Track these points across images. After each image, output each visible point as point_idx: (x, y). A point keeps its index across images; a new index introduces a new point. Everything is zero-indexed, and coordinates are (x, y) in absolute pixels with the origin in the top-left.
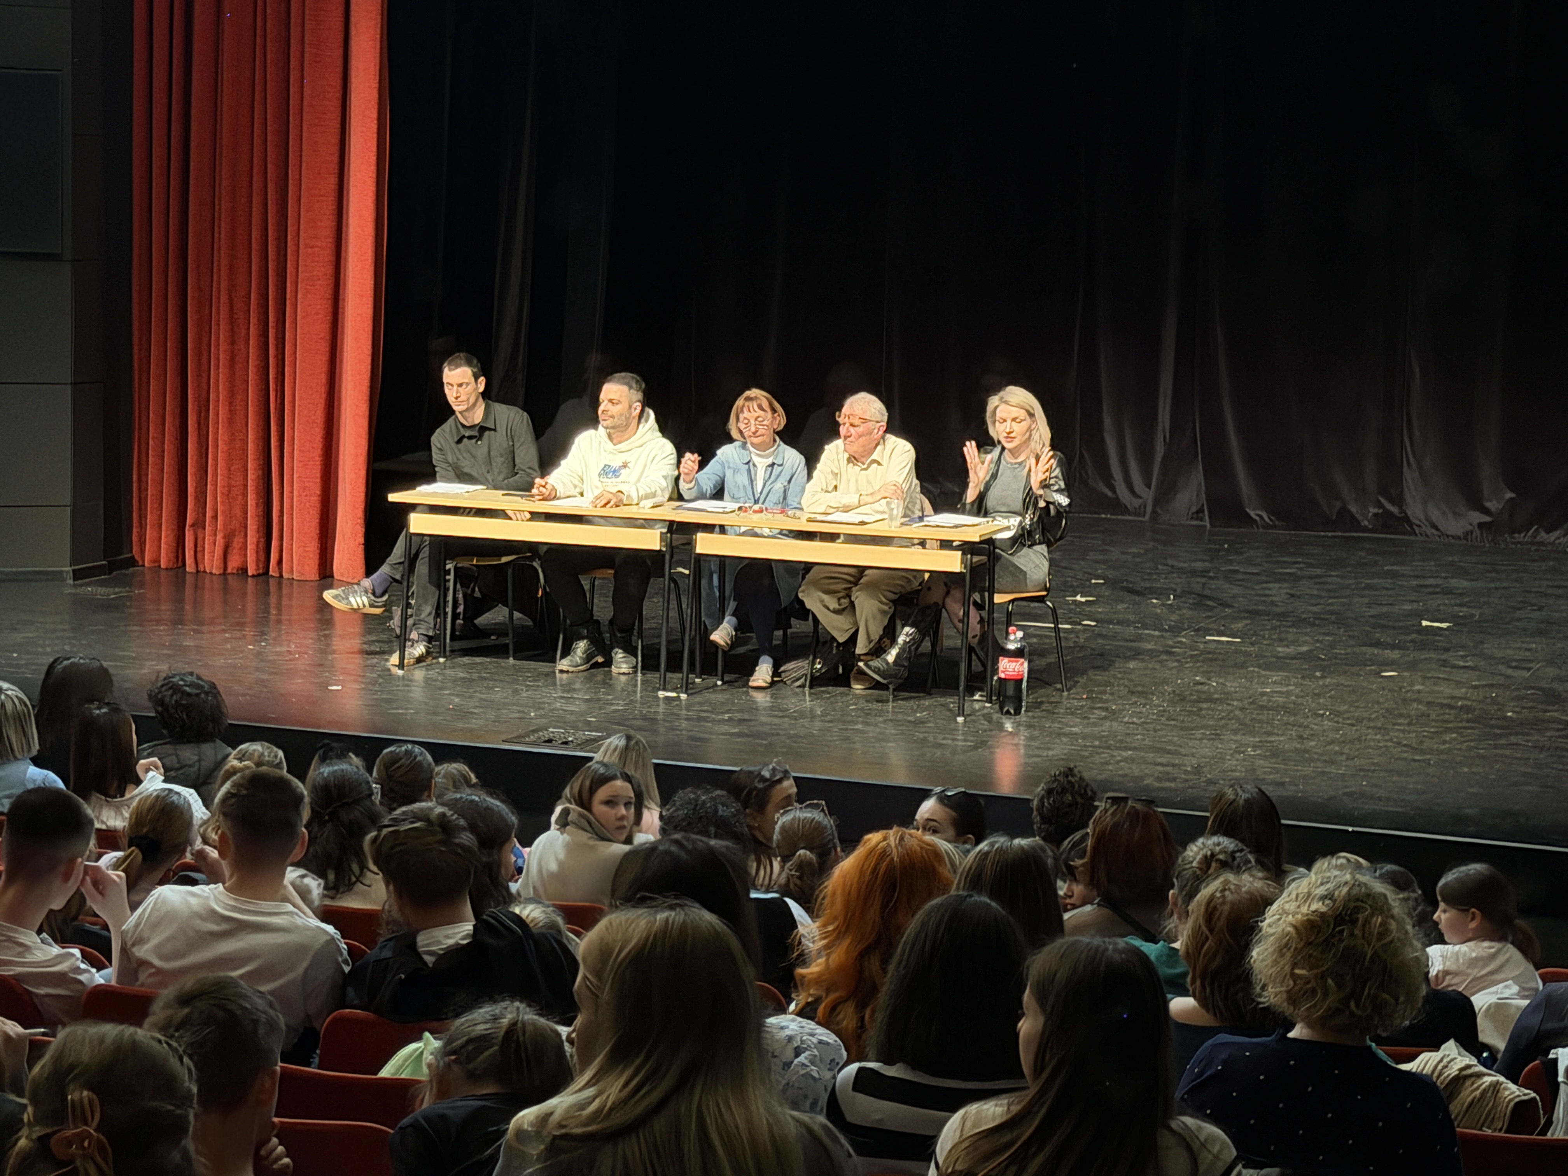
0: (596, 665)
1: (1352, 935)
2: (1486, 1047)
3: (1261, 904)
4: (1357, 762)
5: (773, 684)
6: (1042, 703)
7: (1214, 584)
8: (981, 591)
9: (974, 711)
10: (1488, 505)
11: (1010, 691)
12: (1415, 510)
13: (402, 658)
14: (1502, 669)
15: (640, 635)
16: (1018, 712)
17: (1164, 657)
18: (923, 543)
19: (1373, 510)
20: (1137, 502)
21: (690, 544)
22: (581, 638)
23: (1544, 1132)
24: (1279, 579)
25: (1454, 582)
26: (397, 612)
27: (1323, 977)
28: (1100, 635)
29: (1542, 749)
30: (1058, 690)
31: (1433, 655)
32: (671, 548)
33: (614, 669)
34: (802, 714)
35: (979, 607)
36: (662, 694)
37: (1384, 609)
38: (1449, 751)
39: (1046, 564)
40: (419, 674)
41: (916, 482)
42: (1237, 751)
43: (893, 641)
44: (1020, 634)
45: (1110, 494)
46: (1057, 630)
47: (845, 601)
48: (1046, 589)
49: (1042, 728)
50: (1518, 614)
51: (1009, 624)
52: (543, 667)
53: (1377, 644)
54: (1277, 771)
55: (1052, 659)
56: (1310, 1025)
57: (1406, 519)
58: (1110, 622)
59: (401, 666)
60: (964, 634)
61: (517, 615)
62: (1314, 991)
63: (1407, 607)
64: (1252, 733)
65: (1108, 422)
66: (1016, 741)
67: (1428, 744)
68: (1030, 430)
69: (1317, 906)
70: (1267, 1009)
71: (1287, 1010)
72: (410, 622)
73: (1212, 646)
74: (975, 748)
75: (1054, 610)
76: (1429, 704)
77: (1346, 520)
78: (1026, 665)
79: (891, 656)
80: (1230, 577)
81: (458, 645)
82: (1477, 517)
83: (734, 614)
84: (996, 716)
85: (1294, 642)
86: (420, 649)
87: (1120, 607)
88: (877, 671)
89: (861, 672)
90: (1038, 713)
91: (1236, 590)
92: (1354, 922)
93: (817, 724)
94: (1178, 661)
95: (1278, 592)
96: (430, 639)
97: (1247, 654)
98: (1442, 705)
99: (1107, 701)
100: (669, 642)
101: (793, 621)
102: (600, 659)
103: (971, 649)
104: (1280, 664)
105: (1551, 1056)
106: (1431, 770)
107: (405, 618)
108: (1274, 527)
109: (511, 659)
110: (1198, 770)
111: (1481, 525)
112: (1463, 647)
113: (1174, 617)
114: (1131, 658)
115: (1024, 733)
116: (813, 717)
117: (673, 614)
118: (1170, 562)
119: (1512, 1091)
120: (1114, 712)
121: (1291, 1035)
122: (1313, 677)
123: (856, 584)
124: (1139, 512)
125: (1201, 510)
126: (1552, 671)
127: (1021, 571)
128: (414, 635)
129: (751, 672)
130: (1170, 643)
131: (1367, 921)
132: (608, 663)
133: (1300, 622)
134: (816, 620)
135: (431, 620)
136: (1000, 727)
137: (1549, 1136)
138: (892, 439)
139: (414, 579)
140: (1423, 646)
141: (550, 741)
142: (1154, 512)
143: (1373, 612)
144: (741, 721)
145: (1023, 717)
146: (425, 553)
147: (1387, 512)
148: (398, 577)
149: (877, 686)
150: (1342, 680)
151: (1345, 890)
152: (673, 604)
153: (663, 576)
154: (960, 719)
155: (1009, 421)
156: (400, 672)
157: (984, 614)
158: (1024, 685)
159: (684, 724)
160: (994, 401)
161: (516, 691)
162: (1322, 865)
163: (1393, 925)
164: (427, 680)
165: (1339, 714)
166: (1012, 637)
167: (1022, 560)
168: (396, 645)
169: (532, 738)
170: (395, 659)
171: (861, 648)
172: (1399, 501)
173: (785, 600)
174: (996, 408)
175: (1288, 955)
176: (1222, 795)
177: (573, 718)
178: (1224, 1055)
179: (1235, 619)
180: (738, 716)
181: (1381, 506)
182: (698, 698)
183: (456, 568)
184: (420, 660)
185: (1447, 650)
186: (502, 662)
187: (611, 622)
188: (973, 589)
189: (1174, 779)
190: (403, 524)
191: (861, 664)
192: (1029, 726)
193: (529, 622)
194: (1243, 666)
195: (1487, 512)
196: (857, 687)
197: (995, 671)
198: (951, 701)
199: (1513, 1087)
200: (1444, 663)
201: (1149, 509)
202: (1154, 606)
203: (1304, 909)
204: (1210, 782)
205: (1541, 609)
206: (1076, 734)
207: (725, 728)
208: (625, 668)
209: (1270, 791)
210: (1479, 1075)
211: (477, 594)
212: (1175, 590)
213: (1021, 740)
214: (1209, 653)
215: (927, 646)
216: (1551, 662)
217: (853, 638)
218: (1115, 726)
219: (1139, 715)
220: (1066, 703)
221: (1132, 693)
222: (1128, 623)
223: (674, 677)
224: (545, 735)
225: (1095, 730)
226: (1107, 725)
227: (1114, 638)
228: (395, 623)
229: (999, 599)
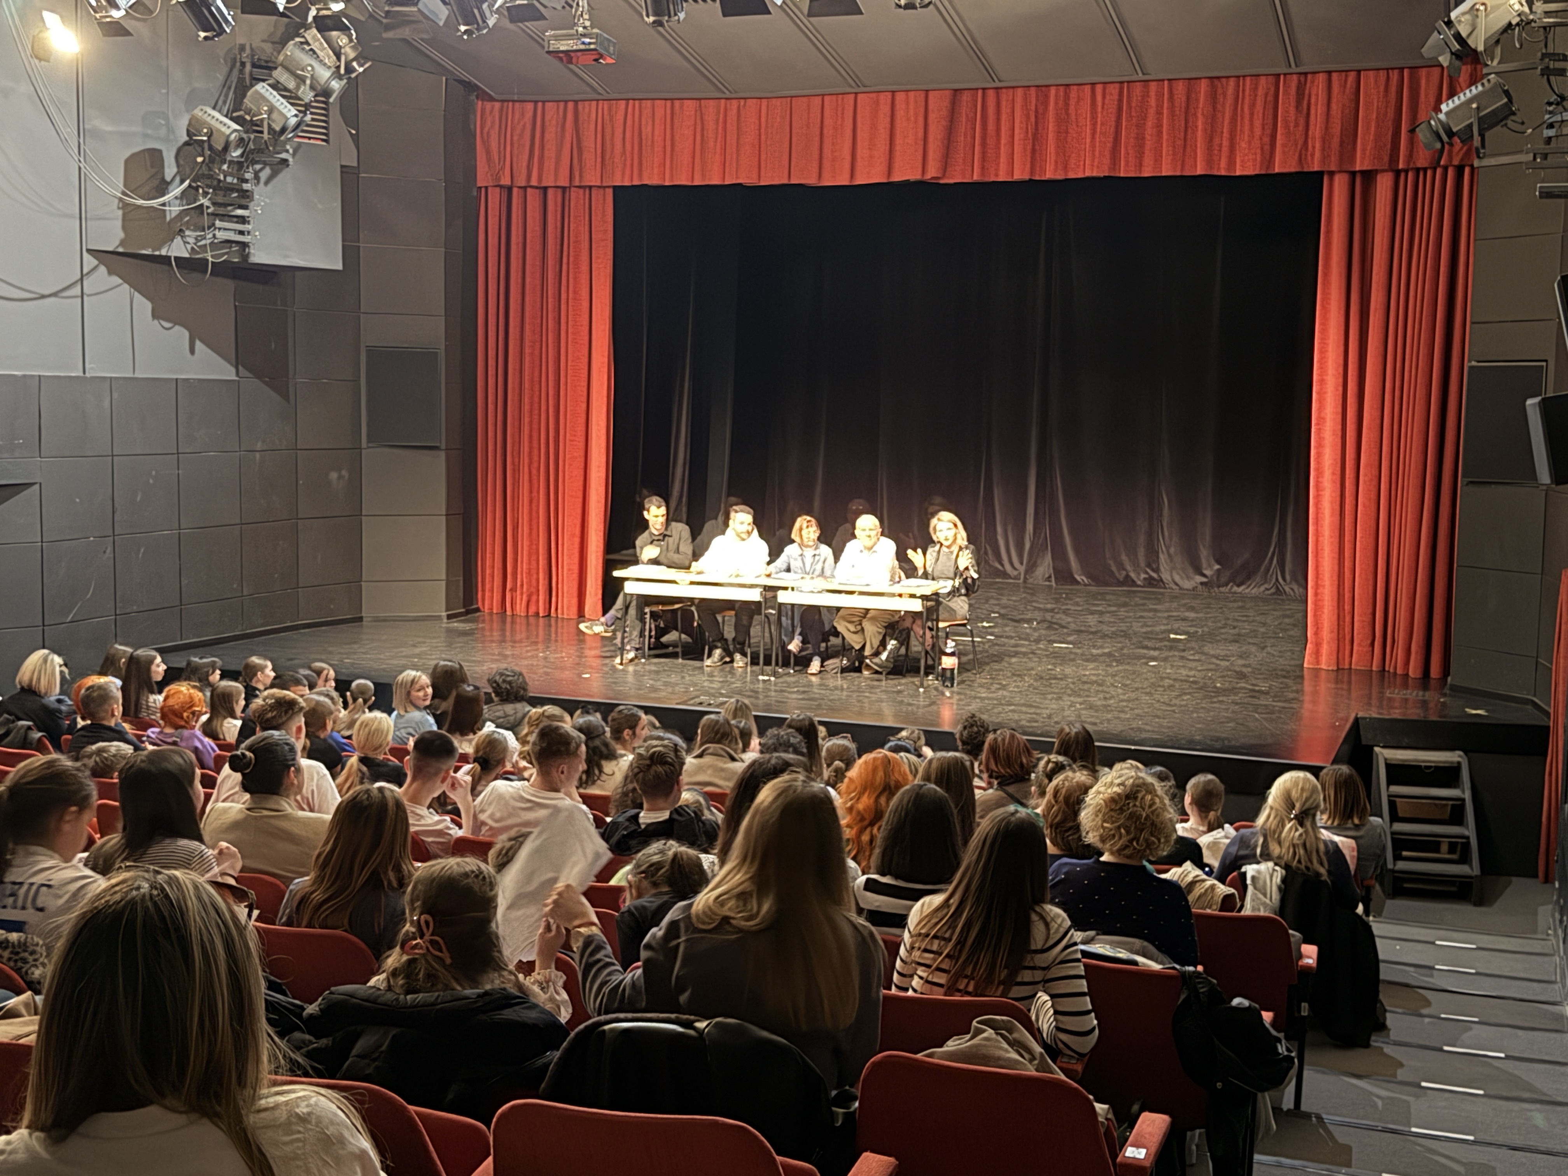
0: (726, 663)
1: (1135, 805)
2: (1208, 865)
3: (1086, 789)
4: (1136, 711)
5: (820, 672)
6: (965, 681)
7: (1058, 616)
8: (932, 620)
9: (929, 686)
10: (1206, 572)
11: (948, 674)
12: (1166, 576)
13: (622, 659)
14: (1214, 660)
15: (749, 646)
16: (952, 686)
17: (1031, 656)
18: (900, 595)
19: (1143, 576)
20: (1016, 573)
21: (775, 597)
22: (717, 647)
23: (1240, 910)
24: (1092, 613)
25: (1187, 614)
26: (619, 635)
27: (1119, 828)
28: (997, 644)
29: (1237, 704)
30: (974, 674)
31: (1176, 653)
32: (766, 599)
33: (735, 665)
34: (836, 688)
35: (931, 629)
36: (761, 678)
37: (1149, 629)
38: (1186, 706)
39: (967, 606)
42: (1071, 706)
43: (885, 649)
44: (953, 644)
45: (1000, 567)
46: (973, 641)
47: (859, 628)
48: (967, 619)
49: (965, 694)
50: (1223, 631)
51: (947, 638)
52: (697, 664)
53: (1146, 647)
54: (1092, 716)
55: (971, 657)
56: (1112, 853)
57: (1162, 580)
58: (1002, 637)
59: (621, 664)
60: (923, 644)
61: (683, 636)
62: (1114, 836)
63: (1163, 627)
64: (1079, 696)
65: (999, 529)
66: (951, 701)
67: (1174, 701)
68: (955, 535)
69: (1116, 789)
70: (1089, 845)
71: (1099, 845)
72: (626, 640)
73: (1057, 649)
74: (930, 705)
75: (971, 631)
76: (1175, 680)
77: (1128, 581)
78: (956, 660)
79: (884, 656)
80: (1066, 612)
81: (653, 652)
82: (1200, 579)
83: (800, 634)
84: (941, 688)
85: (1102, 647)
86: (631, 655)
87: (1007, 629)
88: (876, 664)
89: (867, 665)
90: (963, 686)
91: (1070, 619)
92: (1136, 798)
93: (845, 693)
94: (1039, 658)
95: (1092, 620)
96: (637, 649)
97: (1076, 654)
98: (1182, 681)
99: (1000, 679)
100: (765, 650)
101: (832, 638)
102: (728, 659)
103: (927, 653)
104: (1094, 659)
105: (1243, 869)
106: (1177, 715)
107: (623, 638)
108: (1090, 585)
109: (680, 660)
110: (1049, 717)
111: (1202, 583)
112: (1193, 649)
113: (1036, 634)
114: (1014, 656)
115: (956, 697)
116: (842, 689)
117: (767, 635)
118: (1034, 604)
119: (1223, 889)
120: (1004, 686)
121: (1102, 859)
122: (1111, 666)
123: (864, 617)
124: (1017, 578)
125: (1050, 577)
126: (1241, 662)
127: (953, 610)
128: (628, 647)
129: (808, 665)
130: (1034, 648)
131: (1143, 798)
132: (732, 661)
133: (1104, 636)
134: (844, 638)
135: (637, 639)
136: (943, 694)
137: (1242, 913)
139: (628, 617)
140: (1171, 648)
141: (701, 704)
142: (1025, 578)
143: (1144, 630)
144: (804, 692)
145: (956, 688)
146: (634, 603)
147: (1151, 578)
148: (619, 616)
149: (877, 672)
150: (1127, 667)
151: (1131, 781)
152: (767, 630)
153: (760, 614)
154: (921, 690)
155: (943, 530)
157: (934, 633)
158: (956, 671)
159: (773, 694)
161: (683, 677)
162: (1117, 766)
163: (1157, 800)
164: (635, 671)
165: (1126, 685)
166: (949, 646)
167: (954, 604)
168: (619, 653)
169: (692, 702)
170: (618, 660)
171: (867, 652)
172: (1157, 570)
173: (827, 627)
174: (935, 523)
175: (1100, 816)
176: (1062, 730)
177: (713, 691)
178: (1065, 870)
179: (1070, 635)
180: (802, 689)
181: (1147, 573)
182: (780, 680)
185: (1184, 650)
186: (675, 661)
187: (734, 639)
188: (928, 619)
189: (1038, 721)
190: (622, 588)
191: (868, 661)
192: (959, 693)
193: (690, 640)
194: (1073, 660)
195: (1204, 576)
196: (866, 673)
197: (940, 664)
198: (917, 680)
199: (1222, 886)
200: (1182, 658)
201: (1022, 576)
202: (1026, 628)
203: (1109, 791)
204: (1057, 723)
205: (1235, 628)
206: (984, 697)
207: (794, 696)
208: (741, 664)
209: (1089, 728)
210: (1204, 881)
211: (662, 625)
212: (1037, 620)
213: (954, 700)
214: (1055, 653)
215: (903, 651)
216: (1241, 657)
217: (863, 648)
218: (1005, 693)
219: (1018, 687)
220: (978, 681)
221: (1014, 675)
222: (1012, 638)
223: (768, 669)
224: (698, 700)
225: (994, 695)
226: (1000, 693)
227: (1004, 645)
228: (618, 641)
229: (941, 625)
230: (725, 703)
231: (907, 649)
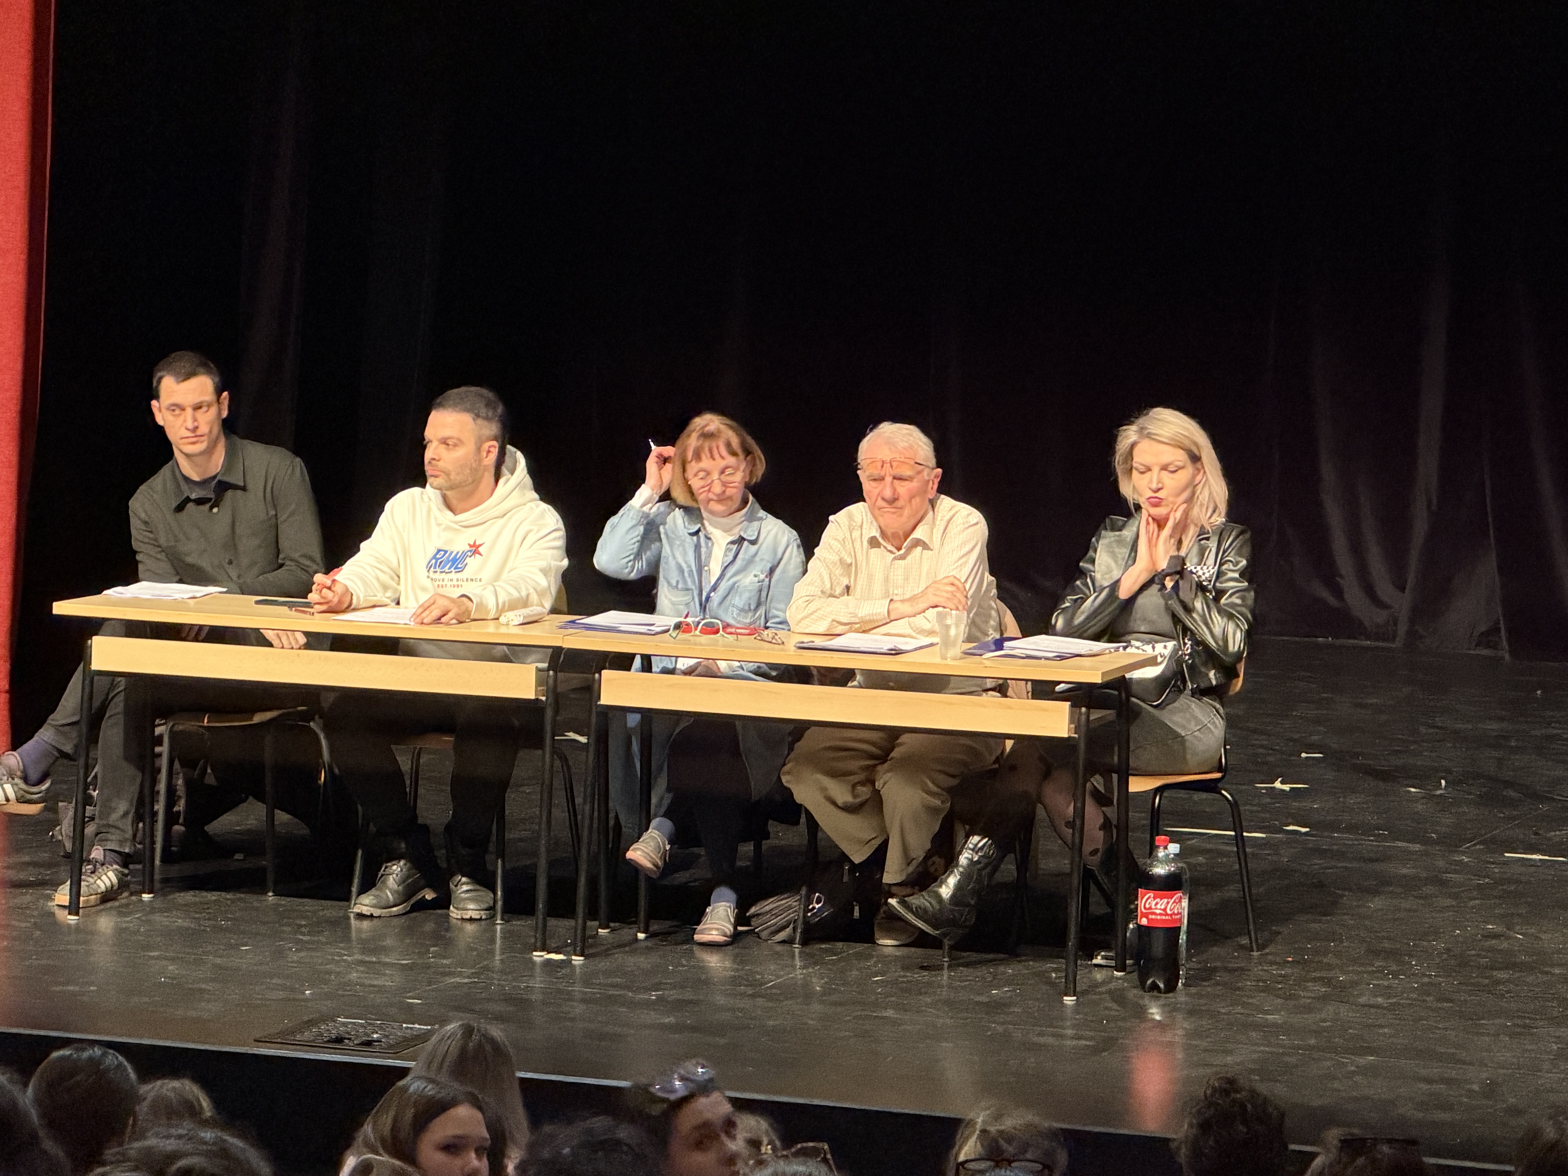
0: (422, 906)
5: (736, 937)
6: (1215, 970)
7: (1519, 761)
8: (1106, 772)
9: (1095, 985)
11: (1158, 948)
13: (76, 893)
15: (501, 854)
16: (1171, 987)
17: (1429, 890)
18: (1002, 688)
20: (1380, 617)
21: (591, 690)
22: (394, 857)
26: (67, 812)
28: (1319, 852)
30: (1242, 947)
32: (556, 696)
33: (454, 913)
34: (787, 991)
35: (1102, 800)
36: (539, 956)
39: (1220, 723)
40: (106, 923)
41: (989, 578)
43: (951, 861)
44: (1174, 848)
45: (1332, 601)
46: (1239, 840)
47: (864, 792)
48: (1219, 769)
49: (1214, 1015)
51: (1155, 829)
52: (328, 909)
55: (1232, 892)
58: (1334, 826)
59: (74, 908)
60: (1076, 848)
61: (282, 817)
65: (1328, 472)
66: (1168, 1037)
68: (1192, 486)
73: (1518, 869)
74: (1096, 1051)
75: (1234, 806)
78: (1185, 903)
79: (947, 889)
80: (1545, 748)
81: (175, 870)
84: (1133, 994)
86: (108, 878)
87: (1351, 800)
88: (920, 913)
89: (893, 917)
90: (1208, 988)
91: (1558, 771)
93: (816, 1007)
94: (1456, 896)
96: (126, 860)
99: (1329, 967)
100: (551, 864)
101: (773, 827)
102: (429, 895)
103: (1088, 875)
107: (80, 823)
109: (271, 897)
110: (1491, 1090)
113: (1448, 820)
114: (1375, 892)
115: (1183, 1025)
116: (808, 996)
117: (560, 814)
118: (1439, 722)
120: (1343, 987)
123: (883, 758)
124: (1384, 634)
125: (1496, 630)
127: (1177, 736)
128: (97, 853)
129: (698, 916)
130: (1441, 863)
132: (444, 901)
134: (813, 825)
135: (127, 825)
136: (1140, 1013)
138: (946, 503)
141: (339, 1040)
142: (1412, 634)
144: (679, 1005)
145: (1181, 995)
146: (117, 706)
148: (68, 748)
149: (921, 940)
152: (560, 798)
153: (539, 744)
154: (1069, 1000)
155: (1156, 470)
156: (72, 919)
157: (1111, 812)
158: (1183, 938)
159: (579, 1009)
160: (1129, 435)
161: (280, 953)
164: (120, 931)
166: (1161, 854)
167: (1177, 718)
168: (64, 871)
169: (307, 1035)
170: (63, 896)
171: (892, 874)
174: (1133, 446)
177: (379, 999)
179: (1558, 822)
180: (673, 995)
182: (603, 964)
183: (173, 735)
184: (107, 897)
186: (253, 900)
187: (448, 828)
188: (1092, 769)
189: (1450, 1108)
190: (82, 655)
191: (893, 901)
192: (1192, 1013)
193: (302, 830)
196: (887, 942)
197: (1131, 914)
198: (1054, 970)
201: (1402, 629)
202: (1414, 799)
204: (1513, 1111)
206: (1275, 1025)
207: (651, 1017)
208: (473, 910)
211: (210, 779)
212: (1449, 771)
213: (1177, 1035)
214: (1509, 881)
215: (1009, 869)
217: (879, 857)
218: (1345, 1012)
219: (1387, 992)
220: (1257, 970)
221: (1376, 953)
222: (1367, 830)
223: (561, 926)
224: (330, 1030)
225: (1310, 1019)
226: (1330, 1010)
227: (1341, 855)
228: (64, 830)
229: (1137, 785)
230: (424, 1037)
231: (1023, 864)
